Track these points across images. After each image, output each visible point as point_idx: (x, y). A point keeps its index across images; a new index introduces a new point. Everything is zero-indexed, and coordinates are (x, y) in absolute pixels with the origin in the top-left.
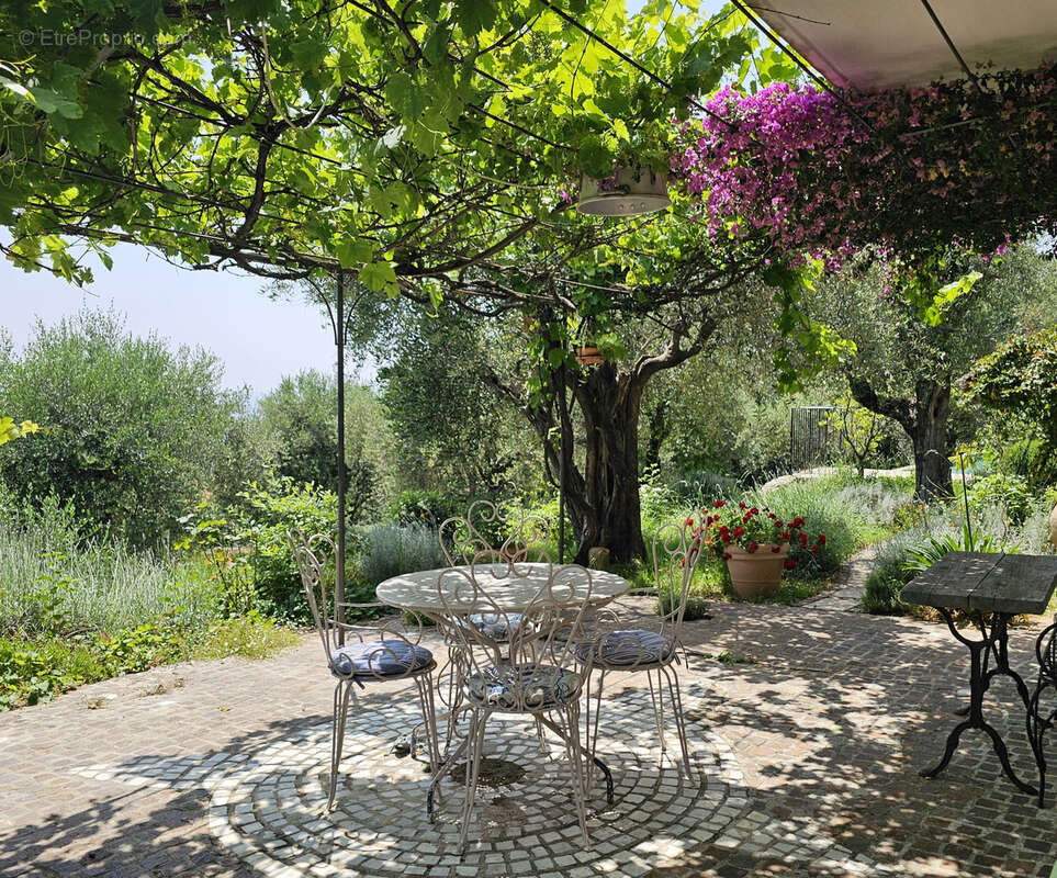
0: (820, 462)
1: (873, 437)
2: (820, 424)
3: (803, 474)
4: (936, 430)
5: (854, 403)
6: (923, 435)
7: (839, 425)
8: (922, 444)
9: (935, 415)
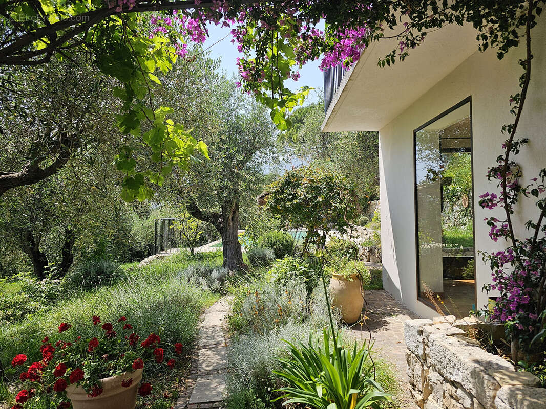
0: (171, 247)
1: (197, 233)
2: (170, 227)
3: (161, 254)
4: (233, 228)
5: (188, 215)
6: (226, 231)
7: (180, 227)
8: (226, 236)
9: (232, 220)
